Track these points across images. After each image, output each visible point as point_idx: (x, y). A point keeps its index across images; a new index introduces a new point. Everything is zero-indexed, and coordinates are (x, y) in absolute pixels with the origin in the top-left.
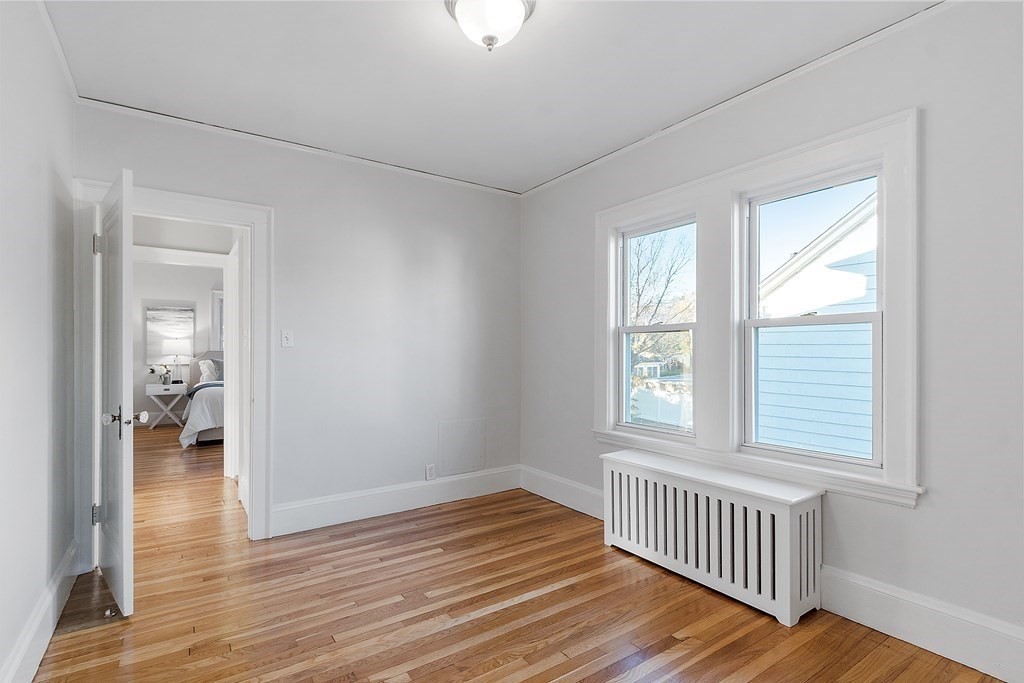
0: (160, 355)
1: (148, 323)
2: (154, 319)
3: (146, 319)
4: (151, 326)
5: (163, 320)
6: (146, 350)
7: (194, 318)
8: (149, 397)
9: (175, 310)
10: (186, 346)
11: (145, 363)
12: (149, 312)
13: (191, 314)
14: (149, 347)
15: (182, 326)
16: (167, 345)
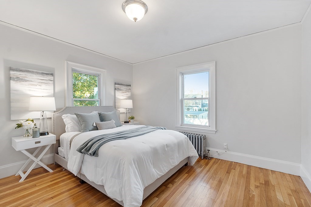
0: (26, 110)
1: (11, 81)
2: (18, 79)
3: (9, 78)
4: (14, 85)
5: (26, 81)
6: (9, 107)
7: (54, 81)
8: (20, 151)
9: (38, 73)
10: (51, 103)
11: (9, 119)
12: (12, 72)
13: (51, 78)
14: (12, 104)
15: (44, 86)
16: (34, 102)
